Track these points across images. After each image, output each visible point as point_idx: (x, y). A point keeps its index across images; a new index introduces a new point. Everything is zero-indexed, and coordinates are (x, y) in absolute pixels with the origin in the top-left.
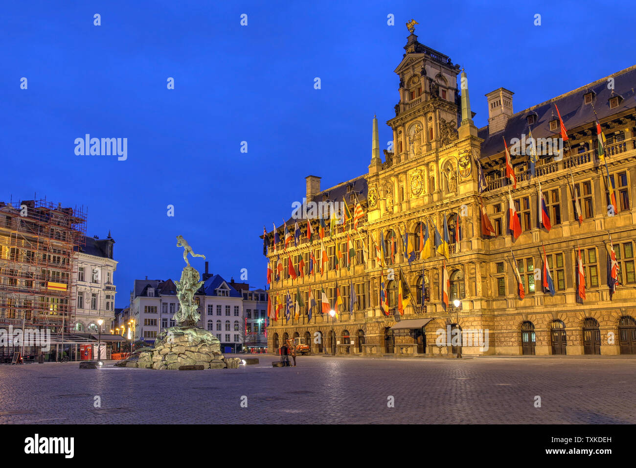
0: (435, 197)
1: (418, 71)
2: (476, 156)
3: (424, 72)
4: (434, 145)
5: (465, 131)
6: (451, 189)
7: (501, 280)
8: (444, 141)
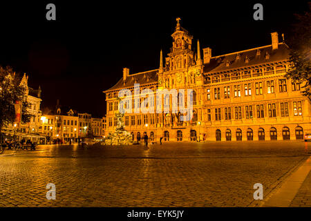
0: (187, 84)
1: (181, 37)
2: (202, 72)
3: (183, 38)
4: (187, 66)
5: (199, 62)
6: (193, 82)
7: (210, 115)
8: (190, 65)
